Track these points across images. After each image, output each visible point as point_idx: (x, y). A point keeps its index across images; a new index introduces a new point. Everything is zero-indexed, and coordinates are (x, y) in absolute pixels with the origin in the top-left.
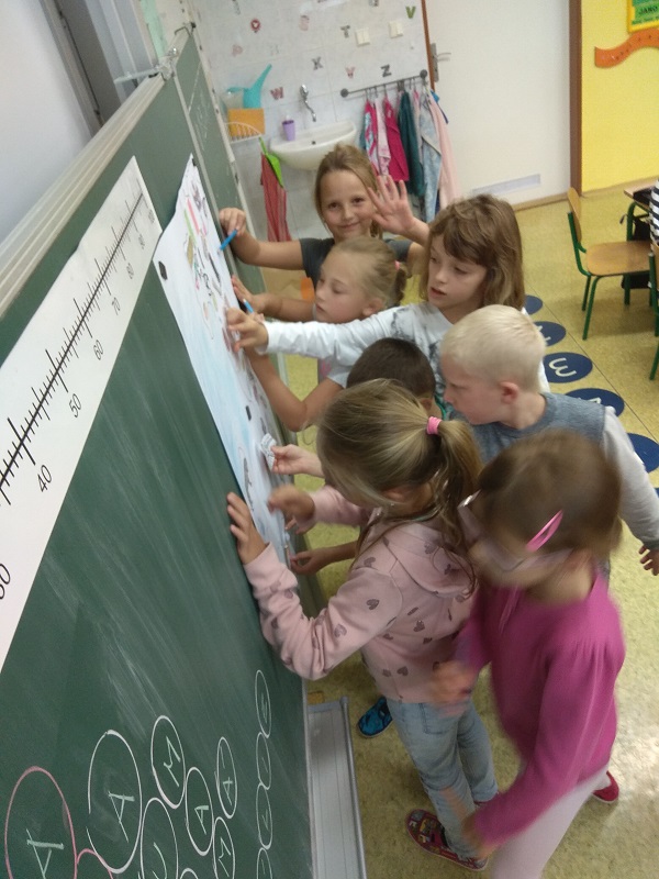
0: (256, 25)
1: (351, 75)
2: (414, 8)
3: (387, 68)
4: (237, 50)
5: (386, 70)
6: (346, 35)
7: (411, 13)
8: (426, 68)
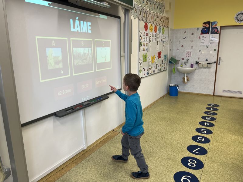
0: (182, 46)
1: (199, 59)
2: (216, 50)
3: (207, 59)
4: (178, 50)
5: (207, 60)
6: (200, 51)
7: (215, 50)
8: (216, 61)
